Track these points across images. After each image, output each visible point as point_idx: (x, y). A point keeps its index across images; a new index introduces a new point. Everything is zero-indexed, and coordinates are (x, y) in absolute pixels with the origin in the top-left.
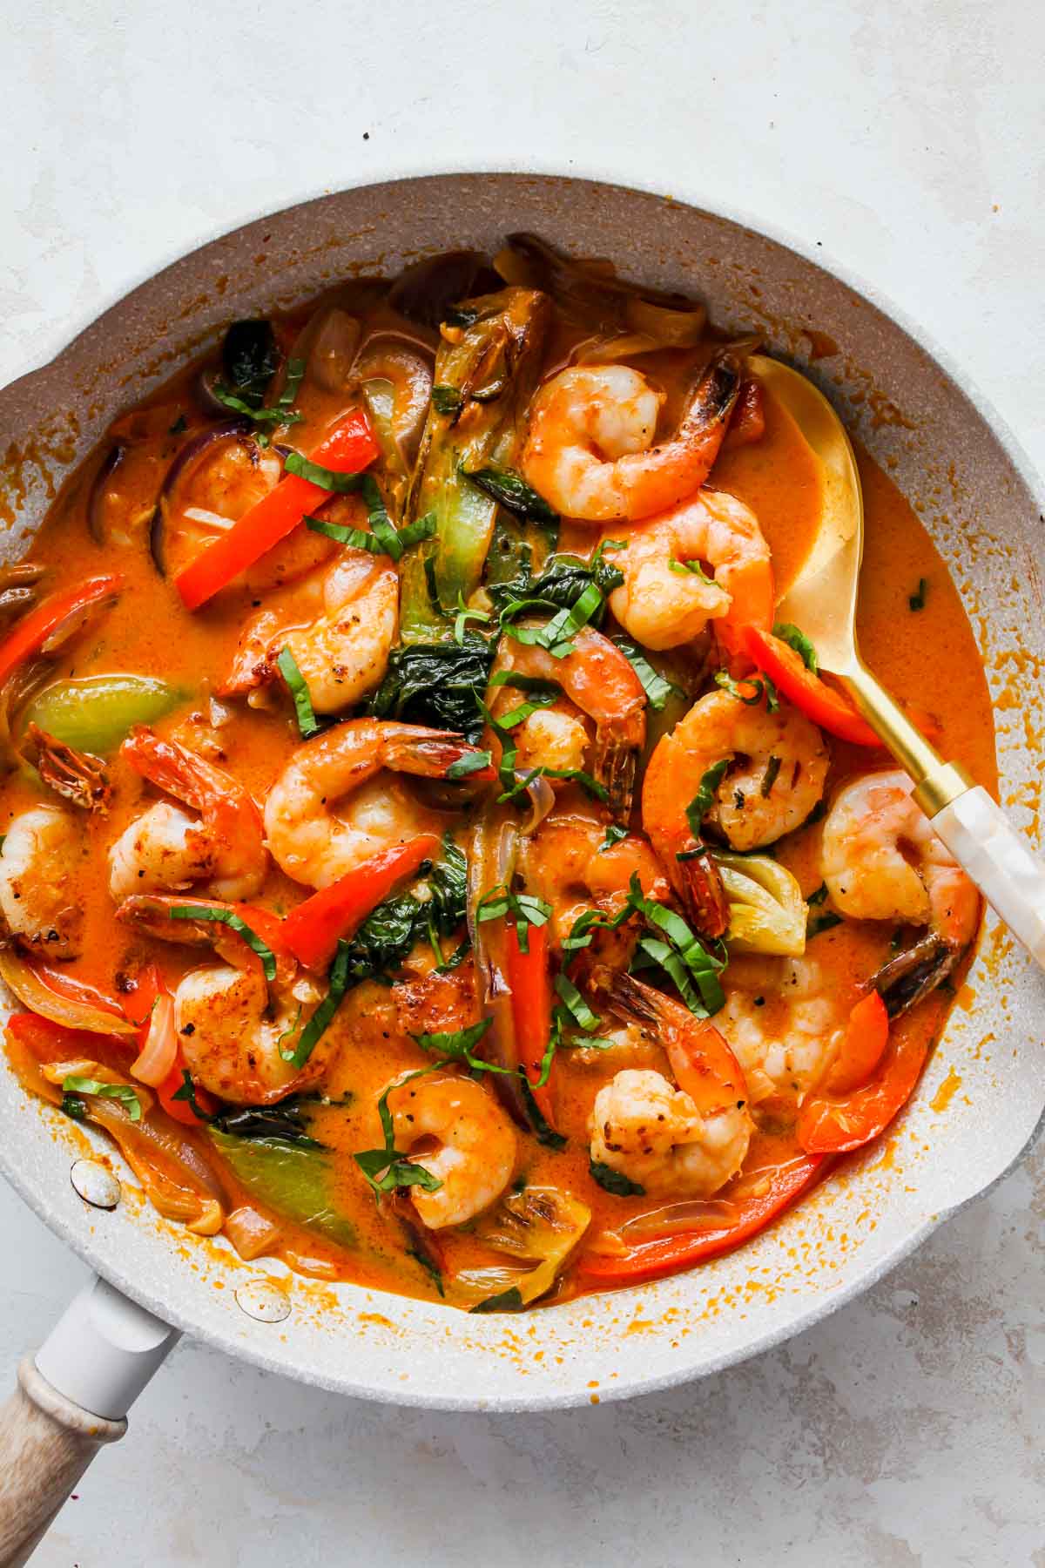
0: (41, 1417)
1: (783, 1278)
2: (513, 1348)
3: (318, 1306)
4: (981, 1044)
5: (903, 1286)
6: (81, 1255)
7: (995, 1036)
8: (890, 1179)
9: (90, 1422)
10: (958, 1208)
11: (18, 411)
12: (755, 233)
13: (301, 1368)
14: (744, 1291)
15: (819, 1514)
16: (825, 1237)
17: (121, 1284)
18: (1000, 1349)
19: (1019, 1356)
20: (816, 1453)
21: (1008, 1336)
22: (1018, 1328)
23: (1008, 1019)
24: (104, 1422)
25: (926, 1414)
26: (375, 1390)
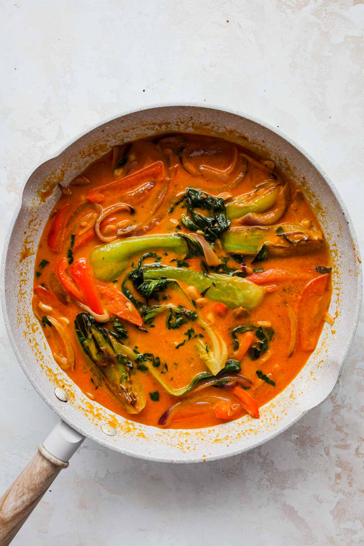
0: (45, 460)
1: (260, 428)
2: (181, 446)
3: (125, 432)
4: (319, 363)
5: (294, 433)
6: (58, 415)
7: (324, 361)
8: (291, 401)
9: (59, 462)
10: (310, 410)
11: (47, 168)
12: (264, 127)
13: (120, 449)
14: (248, 431)
15: (268, 499)
16: (272, 417)
17: (69, 423)
18: (322, 452)
19: (328, 454)
20: (268, 481)
21: (325, 449)
22: (328, 446)
23: (328, 356)
24: (63, 463)
25: (300, 470)
26: (142, 456)
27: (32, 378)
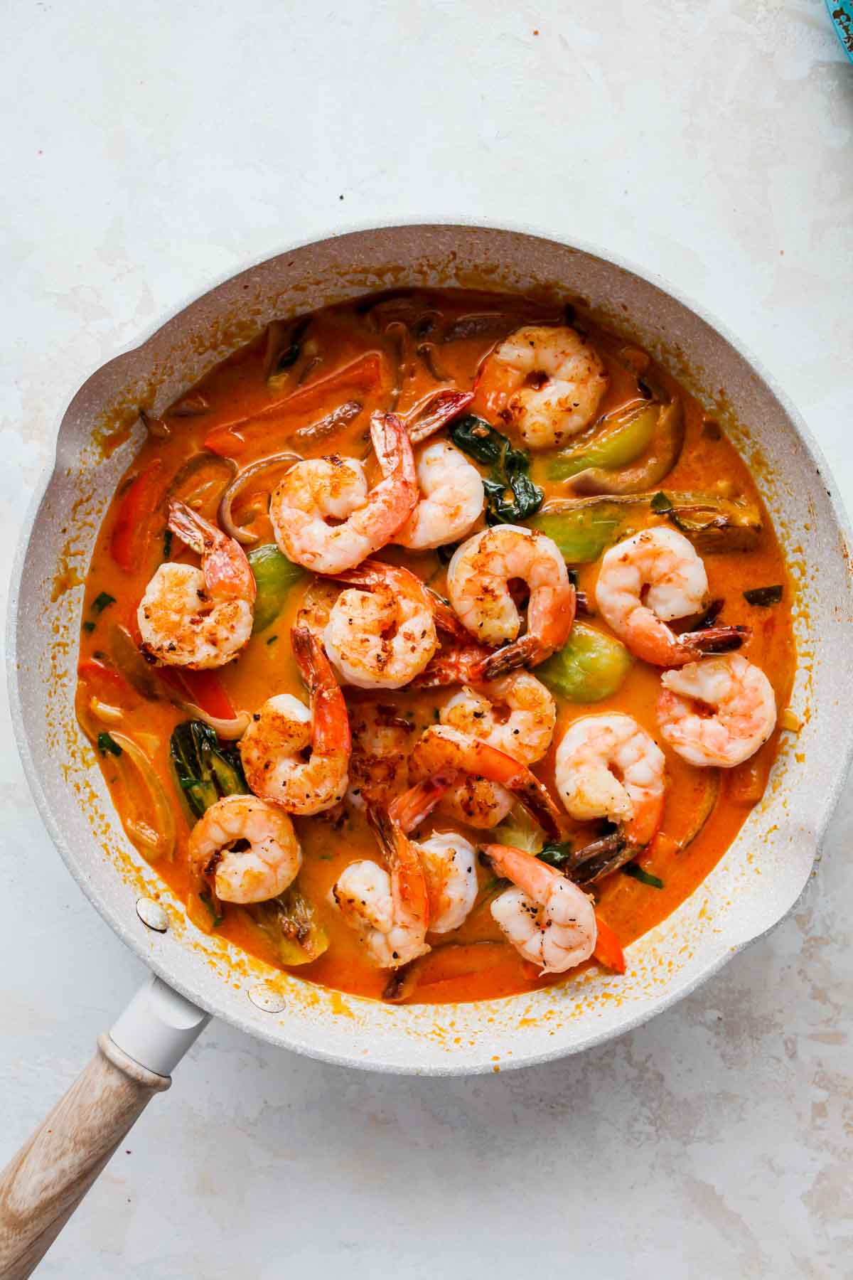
0: (115, 1071)
1: (627, 990)
2: (440, 1035)
3: (304, 1003)
4: (768, 833)
5: (711, 1007)
6: (145, 962)
7: (778, 827)
8: (703, 924)
9: (149, 1076)
10: (749, 943)
11: (114, 377)
12: (626, 271)
13: (294, 1043)
14: (600, 999)
15: (652, 1167)
16: (658, 963)
17: (172, 982)
18: (780, 1050)
19: (793, 1056)
20: (651, 1123)
21: (786, 1044)
22: (792, 1036)
23: (787, 815)
24: (157, 1077)
25: (727, 1097)
26: (346, 1059)
27: (81, 873)
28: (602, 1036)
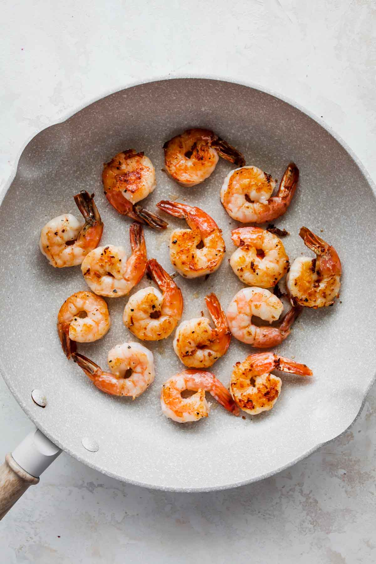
0: (12, 473)
5: (341, 468)
6: (33, 421)
9: (28, 477)
13: (102, 468)
15: (311, 544)
17: (45, 432)
20: (311, 524)
24: (33, 478)
25: (348, 511)
26: (125, 478)
27: (7, 375)
28: (250, 480)
